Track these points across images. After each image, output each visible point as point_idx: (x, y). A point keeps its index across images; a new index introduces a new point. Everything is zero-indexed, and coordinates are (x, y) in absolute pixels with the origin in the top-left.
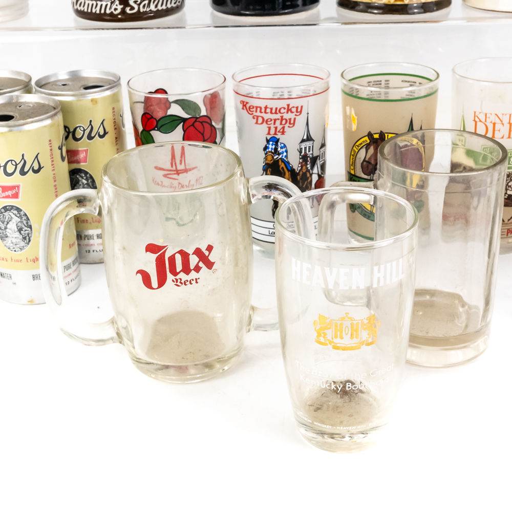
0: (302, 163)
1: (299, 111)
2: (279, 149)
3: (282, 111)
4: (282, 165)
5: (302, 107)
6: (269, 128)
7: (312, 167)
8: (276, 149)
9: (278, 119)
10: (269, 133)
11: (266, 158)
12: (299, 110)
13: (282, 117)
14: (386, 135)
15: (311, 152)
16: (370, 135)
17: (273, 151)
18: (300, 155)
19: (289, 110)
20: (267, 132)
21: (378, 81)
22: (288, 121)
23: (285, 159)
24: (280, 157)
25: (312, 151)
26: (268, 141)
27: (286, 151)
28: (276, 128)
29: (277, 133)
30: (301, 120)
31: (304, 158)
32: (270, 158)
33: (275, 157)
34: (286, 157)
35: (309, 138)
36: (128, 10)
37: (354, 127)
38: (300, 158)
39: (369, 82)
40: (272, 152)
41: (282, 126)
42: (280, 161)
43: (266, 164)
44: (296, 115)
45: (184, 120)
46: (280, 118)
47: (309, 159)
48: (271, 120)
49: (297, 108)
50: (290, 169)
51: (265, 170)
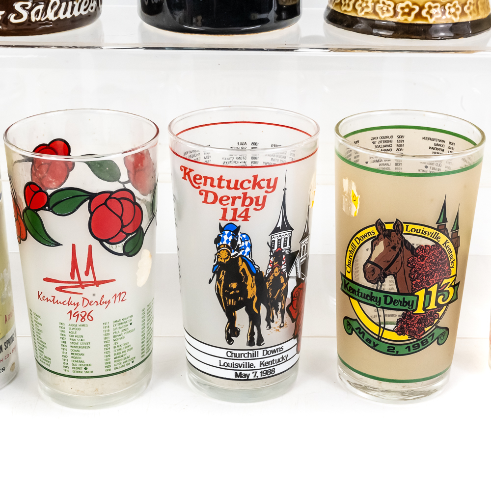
0: (273, 263)
1: (272, 186)
2: (239, 242)
3: (246, 185)
4: (243, 266)
5: (276, 179)
6: (225, 210)
7: (289, 269)
8: (234, 242)
9: (240, 198)
10: (224, 218)
11: (218, 255)
12: (272, 184)
13: (245, 194)
14: (405, 225)
15: (288, 246)
16: (379, 224)
17: (229, 244)
18: (271, 251)
19: (256, 184)
20: (221, 216)
21: (387, 137)
22: (255, 200)
23: (248, 257)
24: (241, 253)
25: (290, 245)
26: (222, 230)
27: (250, 246)
28: (235, 210)
29: (237, 218)
30: (274, 201)
31: (277, 255)
32: (224, 254)
33: (232, 254)
34: (250, 253)
35: (286, 226)
36: (12, 18)
37: (355, 211)
38: (270, 256)
39: (374, 139)
40: (228, 247)
41: (245, 207)
42: (240, 259)
43: (218, 263)
44: (266, 192)
45: (91, 196)
46: (242, 196)
47: (284, 256)
48: (228, 198)
49: (269, 181)
50: (254, 271)
51: (216, 271)
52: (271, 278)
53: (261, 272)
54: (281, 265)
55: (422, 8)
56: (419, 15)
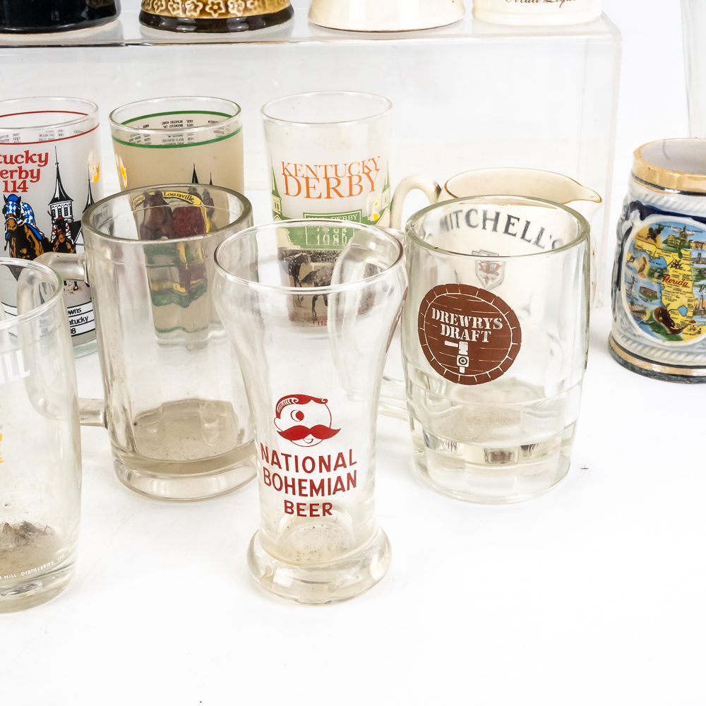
0: (56, 230)
1: (44, 160)
2: (22, 211)
3: (20, 159)
4: (29, 233)
5: (47, 154)
6: (6, 183)
7: (74, 236)
8: (18, 211)
9: (16, 171)
10: (6, 190)
11: (7, 224)
12: (43, 159)
13: (20, 168)
15: (69, 216)
17: (15, 214)
18: (53, 219)
19: (29, 159)
21: (178, 122)
22: (30, 173)
23: (32, 224)
24: (25, 221)
25: (71, 214)
26: (7, 200)
27: (33, 215)
28: (14, 183)
29: (17, 190)
30: (48, 173)
31: (60, 223)
32: (12, 223)
33: (19, 222)
34: (33, 221)
35: (64, 197)
38: (53, 223)
39: (164, 123)
40: (14, 216)
41: (22, 180)
42: (25, 226)
43: (8, 231)
44: (39, 165)
46: (18, 169)
47: (67, 224)
48: (7, 172)
49: (40, 156)
50: (40, 238)
51: (8, 239)
52: (57, 243)
53: (46, 239)
54: (65, 232)
55: (205, 5)
56: (203, 11)
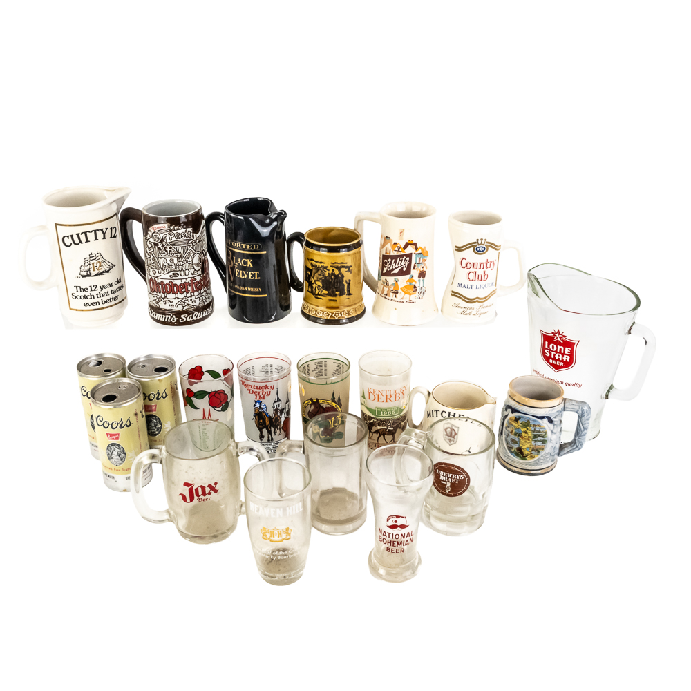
0: (275, 413)
1: (272, 388)
2: (262, 406)
3: (263, 388)
4: (264, 414)
5: (274, 385)
6: (256, 396)
7: (281, 415)
8: (260, 406)
9: (261, 392)
11: (255, 410)
13: (263, 391)
14: (320, 400)
15: (280, 407)
16: (311, 400)
18: (274, 409)
19: (267, 387)
20: (255, 398)
22: (266, 393)
23: (265, 411)
24: (263, 410)
26: (256, 402)
27: (266, 408)
28: (260, 396)
30: (273, 392)
31: (276, 410)
32: (257, 410)
33: (260, 410)
35: (279, 400)
36: (180, 321)
37: (304, 392)
38: (274, 411)
40: (258, 408)
41: (263, 395)
42: (263, 412)
43: (255, 413)
44: (271, 390)
45: (209, 393)
47: (279, 410)
48: (257, 392)
49: (271, 386)
50: (268, 416)
51: (255, 416)
52: (275, 418)
53: (271, 416)
54: (278, 413)
55: (333, 314)
56: (332, 316)
